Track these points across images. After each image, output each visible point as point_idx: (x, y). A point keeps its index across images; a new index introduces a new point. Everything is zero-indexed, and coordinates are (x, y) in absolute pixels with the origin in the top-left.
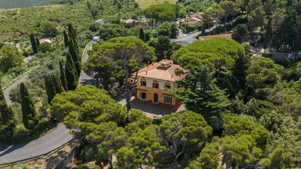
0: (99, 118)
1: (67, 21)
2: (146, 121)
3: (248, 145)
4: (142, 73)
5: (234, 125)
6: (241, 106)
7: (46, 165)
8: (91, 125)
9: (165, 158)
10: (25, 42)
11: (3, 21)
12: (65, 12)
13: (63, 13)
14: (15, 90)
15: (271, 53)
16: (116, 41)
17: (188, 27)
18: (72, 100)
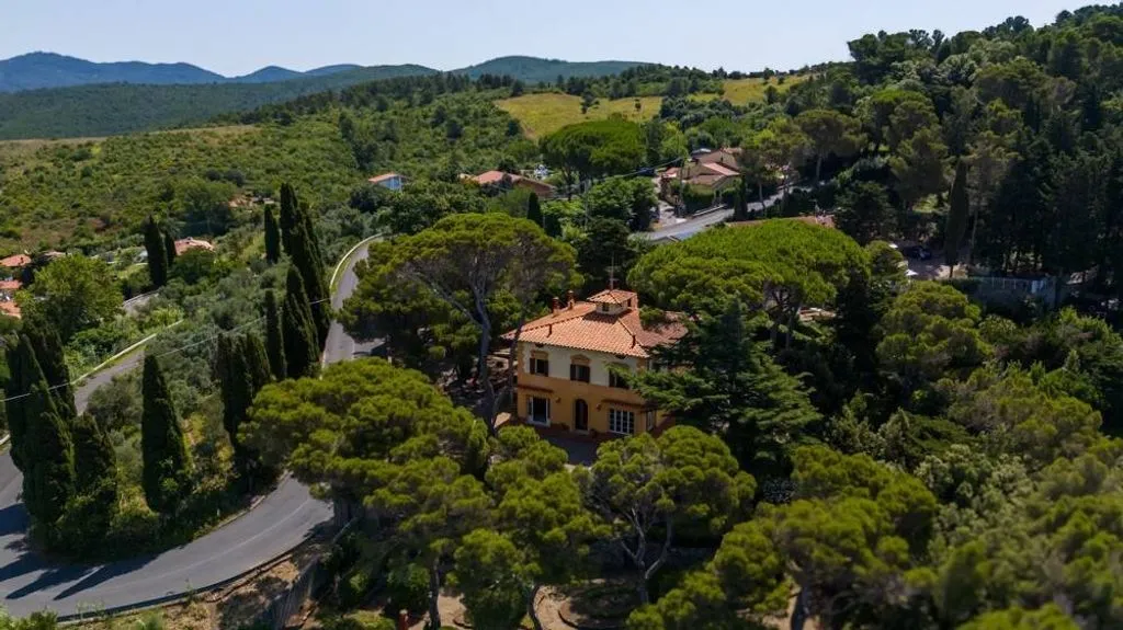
0: (402, 446)
1: (267, 179)
2: (548, 459)
3: (865, 526)
4: (533, 333)
5: (825, 471)
6: (861, 437)
7: (219, 622)
8: (380, 467)
9: (611, 602)
10: (120, 252)
11: (41, 180)
12: (261, 148)
13: (256, 152)
14: (108, 392)
15: (972, 278)
16: (453, 224)
17: (689, 196)
18: (316, 399)
